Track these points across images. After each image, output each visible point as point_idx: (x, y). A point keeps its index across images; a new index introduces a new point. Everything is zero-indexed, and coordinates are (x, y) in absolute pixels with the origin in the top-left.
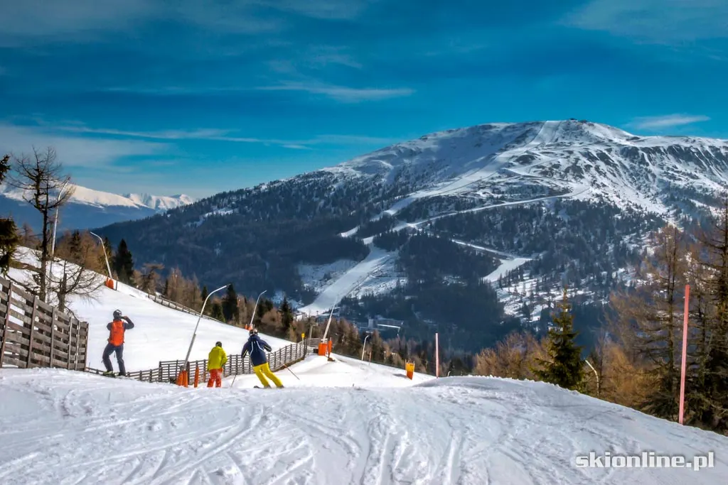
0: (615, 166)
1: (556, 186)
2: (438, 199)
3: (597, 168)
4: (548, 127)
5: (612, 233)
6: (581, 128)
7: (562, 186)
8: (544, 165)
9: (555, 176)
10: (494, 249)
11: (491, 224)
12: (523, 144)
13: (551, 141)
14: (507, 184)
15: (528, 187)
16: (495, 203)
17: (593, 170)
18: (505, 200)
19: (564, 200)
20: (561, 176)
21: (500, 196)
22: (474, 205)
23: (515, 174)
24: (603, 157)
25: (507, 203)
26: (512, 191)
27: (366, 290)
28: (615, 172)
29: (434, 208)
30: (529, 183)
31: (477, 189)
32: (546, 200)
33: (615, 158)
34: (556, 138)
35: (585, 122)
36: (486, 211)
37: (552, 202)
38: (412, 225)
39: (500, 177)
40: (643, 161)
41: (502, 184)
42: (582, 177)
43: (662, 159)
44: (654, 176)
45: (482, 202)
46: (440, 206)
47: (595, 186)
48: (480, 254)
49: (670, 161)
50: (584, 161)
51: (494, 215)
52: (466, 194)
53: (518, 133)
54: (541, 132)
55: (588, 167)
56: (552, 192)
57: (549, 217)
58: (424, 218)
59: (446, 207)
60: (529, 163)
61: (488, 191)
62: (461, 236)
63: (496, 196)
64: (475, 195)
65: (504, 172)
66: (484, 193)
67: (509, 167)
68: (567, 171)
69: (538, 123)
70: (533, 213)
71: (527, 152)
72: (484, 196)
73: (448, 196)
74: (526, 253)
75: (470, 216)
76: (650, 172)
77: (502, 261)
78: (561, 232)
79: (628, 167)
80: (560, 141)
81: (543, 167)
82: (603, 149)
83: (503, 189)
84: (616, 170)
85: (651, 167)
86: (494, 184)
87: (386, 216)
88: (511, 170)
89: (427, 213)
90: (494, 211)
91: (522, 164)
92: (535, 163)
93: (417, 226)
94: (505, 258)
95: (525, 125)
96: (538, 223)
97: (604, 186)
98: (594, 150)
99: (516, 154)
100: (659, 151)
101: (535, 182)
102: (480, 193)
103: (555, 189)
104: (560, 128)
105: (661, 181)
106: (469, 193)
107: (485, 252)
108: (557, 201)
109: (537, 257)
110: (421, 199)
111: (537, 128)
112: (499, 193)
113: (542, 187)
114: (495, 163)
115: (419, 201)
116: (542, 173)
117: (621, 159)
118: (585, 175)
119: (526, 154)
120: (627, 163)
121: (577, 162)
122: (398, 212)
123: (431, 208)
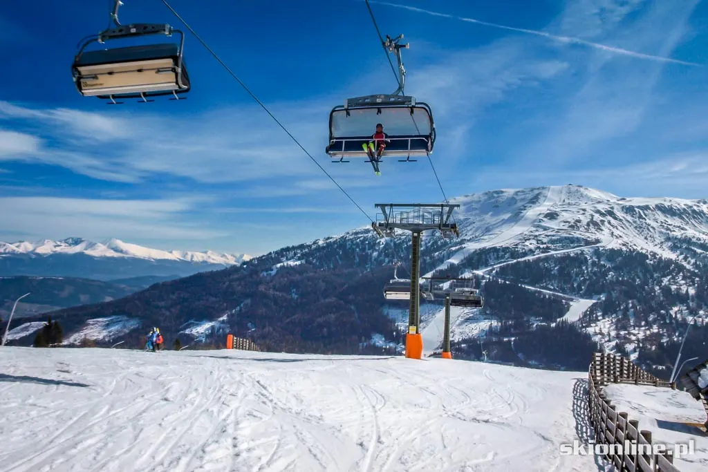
0: (621, 220)
1: (589, 237)
2: (494, 250)
3: (609, 223)
4: (553, 190)
5: (652, 277)
6: (580, 191)
7: (594, 237)
8: (569, 220)
9: (581, 229)
10: (558, 292)
11: (549, 270)
12: (537, 204)
13: (560, 201)
14: (546, 236)
15: (566, 238)
16: (543, 252)
17: (606, 223)
18: (550, 249)
19: (601, 249)
20: (586, 229)
21: (545, 246)
22: (525, 254)
23: (549, 228)
24: (611, 213)
25: (553, 252)
26: (552, 242)
27: (461, 333)
28: (623, 226)
29: (492, 257)
30: (565, 235)
31: (524, 241)
32: (586, 249)
33: (620, 214)
34: (562, 200)
35: (581, 186)
36: (539, 259)
37: (591, 250)
38: (480, 272)
39: (537, 230)
40: (640, 217)
41: (543, 236)
42: (602, 230)
43: (654, 215)
44: (654, 228)
45: (531, 252)
46: (498, 255)
47: (615, 237)
48: (550, 298)
49: (661, 217)
50: (597, 218)
51: (548, 263)
52: (516, 245)
53: (530, 196)
54: (549, 194)
55: (602, 222)
56: (587, 243)
57: (594, 264)
58: (487, 266)
59: (503, 257)
60: (556, 219)
61: (534, 242)
62: (526, 281)
63: (542, 246)
64: (524, 246)
65: (538, 226)
66: (531, 244)
67: (540, 222)
68: (588, 225)
69: (543, 188)
70: (579, 260)
71: (548, 210)
72: (532, 247)
73: (502, 246)
74: (588, 295)
75: (527, 263)
76: (649, 225)
77: (571, 303)
78: (610, 276)
79: (631, 221)
80: (567, 201)
81: (569, 222)
82: (607, 207)
83: (545, 240)
84: (623, 224)
85: (648, 221)
86: (536, 236)
87: (452, 265)
88: (543, 224)
89: (487, 260)
90: (547, 259)
91: (550, 219)
92: (561, 218)
93: (484, 273)
94: (572, 300)
95: (532, 190)
96: (587, 269)
97: (621, 237)
98: (601, 207)
99: (542, 212)
100: (650, 209)
101: (570, 234)
102: (527, 243)
103: (588, 239)
104: (564, 192)
105: (661, 232)
106: (519, 244)
107: (554, 295)
108: (596, 250)
109: (599, 299)
110: (480, 249)
111: (544, 191)
112: (543, 243)
113: (577, 238)
114: (526, 219)
115: (478, 251)
116: (570, 227)
117: (624, 215)
118: (603, 228)
119: (549, 212)
120: (629, 218)
121: (593, 218)
122: (462, 261)
123: (490, 257)
